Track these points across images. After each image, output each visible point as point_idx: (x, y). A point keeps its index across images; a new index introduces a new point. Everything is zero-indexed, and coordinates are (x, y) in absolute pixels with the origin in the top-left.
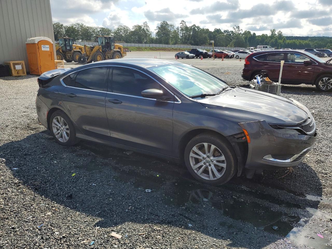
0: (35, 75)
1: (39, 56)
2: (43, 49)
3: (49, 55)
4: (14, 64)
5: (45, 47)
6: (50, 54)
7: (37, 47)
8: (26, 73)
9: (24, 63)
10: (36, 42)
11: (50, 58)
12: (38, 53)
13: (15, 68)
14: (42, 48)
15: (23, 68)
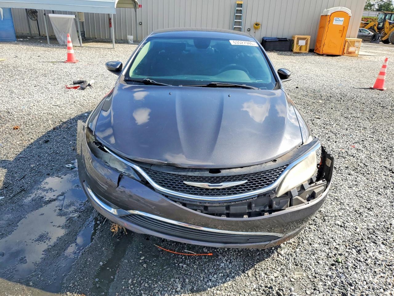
0: (317, 53)
1: (326, 31)
2: (335, 23)
3: (340, 30)
4: (299, 39)
5: (338, 19)
6: (342, 29)
7: (329, 19)
8: (308, 50)
9: (309, 38)
10: (329, 14)
11: (341, 34)
12: (327, 27)
13: (297, 43)
14: (334, 21)
15: (306, 44)
